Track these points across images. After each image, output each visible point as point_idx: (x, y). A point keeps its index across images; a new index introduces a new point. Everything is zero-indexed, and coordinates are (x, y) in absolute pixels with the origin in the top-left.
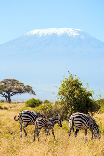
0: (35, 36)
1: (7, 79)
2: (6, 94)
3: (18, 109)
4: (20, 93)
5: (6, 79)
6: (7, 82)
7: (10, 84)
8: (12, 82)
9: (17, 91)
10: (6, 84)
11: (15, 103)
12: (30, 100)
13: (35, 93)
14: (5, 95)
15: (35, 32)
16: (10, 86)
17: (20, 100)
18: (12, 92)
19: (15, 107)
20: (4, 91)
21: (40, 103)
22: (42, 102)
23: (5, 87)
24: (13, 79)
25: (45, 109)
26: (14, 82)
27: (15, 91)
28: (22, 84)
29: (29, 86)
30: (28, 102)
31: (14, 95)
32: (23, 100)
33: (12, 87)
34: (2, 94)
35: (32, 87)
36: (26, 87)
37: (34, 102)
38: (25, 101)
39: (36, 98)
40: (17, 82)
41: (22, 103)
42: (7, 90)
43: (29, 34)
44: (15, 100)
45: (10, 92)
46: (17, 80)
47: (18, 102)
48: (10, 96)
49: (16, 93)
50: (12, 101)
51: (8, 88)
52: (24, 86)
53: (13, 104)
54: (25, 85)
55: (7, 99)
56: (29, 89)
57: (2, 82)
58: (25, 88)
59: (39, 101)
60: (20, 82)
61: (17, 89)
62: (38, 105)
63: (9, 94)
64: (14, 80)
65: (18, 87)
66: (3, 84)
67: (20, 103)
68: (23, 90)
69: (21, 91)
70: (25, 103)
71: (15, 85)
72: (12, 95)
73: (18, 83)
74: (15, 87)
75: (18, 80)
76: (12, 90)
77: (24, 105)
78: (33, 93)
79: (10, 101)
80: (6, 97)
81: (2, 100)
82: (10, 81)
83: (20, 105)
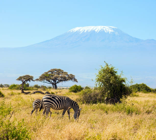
0: (77, 33)
1: (54, 69)
2: (53, 81)
3: (63, 94)
4: (64, 81)
5: (52, 69)
6: (54, 71)
7: (56, 73)
8: (58, 71)
9: (62, 79)
10: (52, 73)
11: (61, 89)
12: (73, 86)
13: (77, 80)
14: (52, 83)
15: (76, 29)
16: (56, 75)
17: (65, 87)
18: (58, 80)
19: (60, 92)
20: (51, 79)
21: (82, 89)
22: (83, 88)
23: (52, 76)
24: (58, 69)
25: (86, 93)
26: (59, 71)
27: (61, 79)
28: (66, 73)
29: (72, 75)
30: (71, 88)
31: (59, 82)
32: (67, 87)
33: (58, 75)
34: (49, 82)
35: (74, 76)
36: (70, 76)
37: (76, 88)
38: (69, 87)
39: (78, 84)
40: (62, 71)
41: (66, 89)
42: (54, 78)
43: (71, 31)
44: (61, 87)
45: (56, 80)
46: (61, 69)
47: (63, 89)
48: (57, 83)
49: (61, 81)
50: (58, 87)
51: (54, 76)
52: (67, 75)
53: (58, 90)
54: (69, 74)
55: (54, 86)
56: (72, 77)
57: (49, 71)
58: (68, 76)
59: (80, 87)
60: (64, 71)
61: (62, 77)
62: (80, 91)
63: (55, 81)
64: (60, 70)
65: (62, 76)
66: (50, 73)
67: (65, 89)
68: (67, 78)
69: (65, 79)
70: (69, 89)
71: (60, 74)
72: (58, 83)
73: (62, 73)
74: (60, 75)
75: (63, 70)
76: (58, 78)
77: (68, 90)
78: (75, 80)
79: (56, 87)
80: (53, 84)
81: (50, 87)
82: (56, 70)
83: (64, 91)
